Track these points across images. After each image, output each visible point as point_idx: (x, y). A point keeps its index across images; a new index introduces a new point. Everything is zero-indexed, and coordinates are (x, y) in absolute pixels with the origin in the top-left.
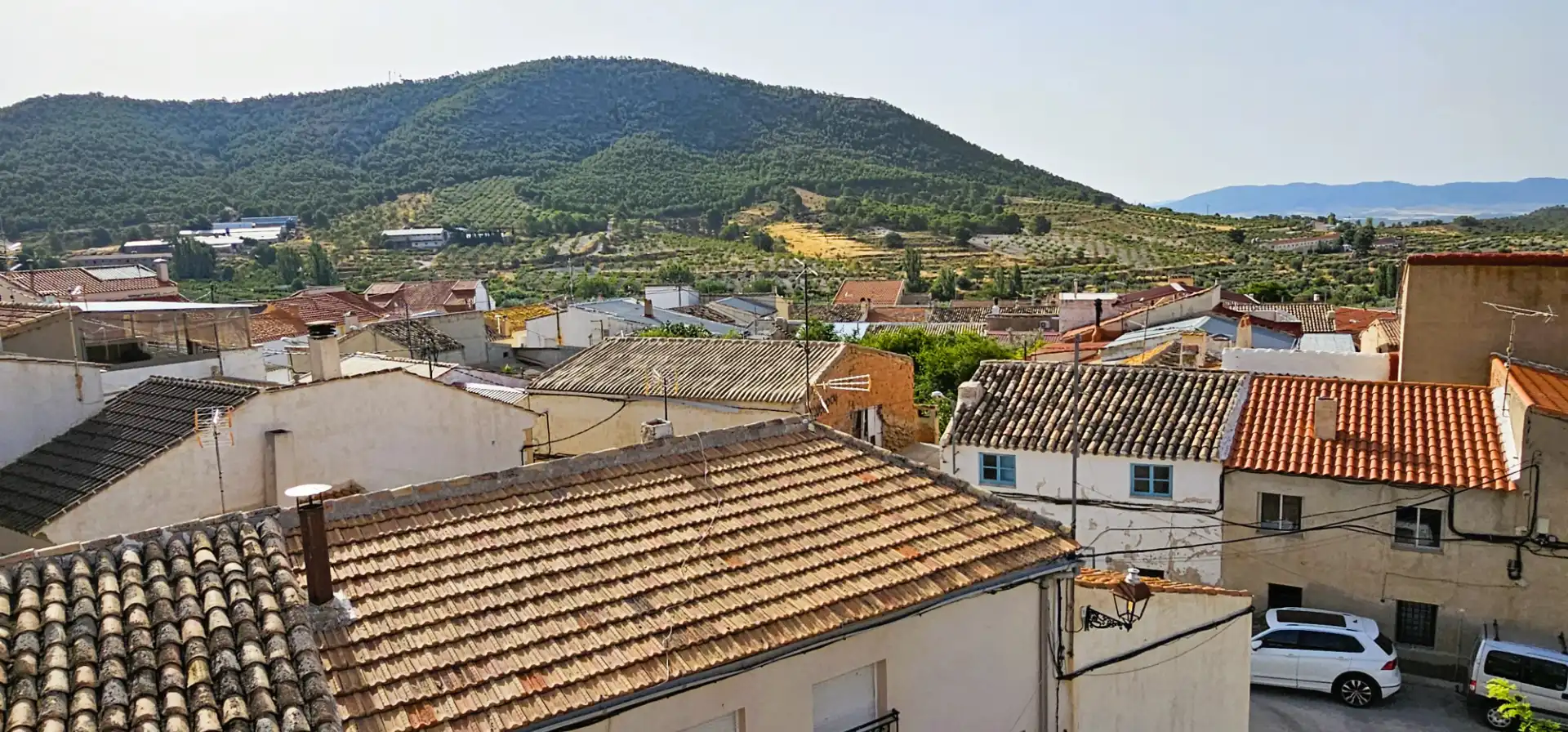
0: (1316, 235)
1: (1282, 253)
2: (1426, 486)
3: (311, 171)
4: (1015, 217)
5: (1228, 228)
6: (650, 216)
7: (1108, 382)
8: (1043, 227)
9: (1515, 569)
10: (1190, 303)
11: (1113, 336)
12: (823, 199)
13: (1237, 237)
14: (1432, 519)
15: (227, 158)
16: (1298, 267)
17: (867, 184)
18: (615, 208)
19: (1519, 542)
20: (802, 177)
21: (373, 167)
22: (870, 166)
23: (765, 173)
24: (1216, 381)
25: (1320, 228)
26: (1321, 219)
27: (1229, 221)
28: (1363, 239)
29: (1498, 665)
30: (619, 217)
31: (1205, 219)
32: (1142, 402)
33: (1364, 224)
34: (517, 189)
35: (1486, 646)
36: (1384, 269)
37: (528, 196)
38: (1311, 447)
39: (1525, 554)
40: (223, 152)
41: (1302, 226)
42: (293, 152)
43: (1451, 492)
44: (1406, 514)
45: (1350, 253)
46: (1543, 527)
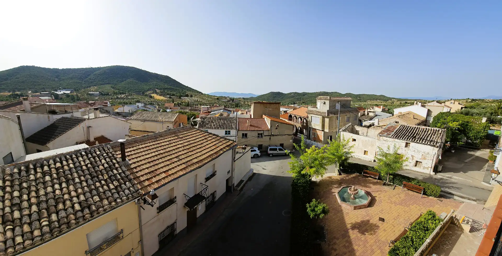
0: (227, 99)
1: (223, 101)
2: (261, 130)
3: (75, 82)
4: (188, 95)
5: (217, 98)
6: (133, 92)
7: (219, 119)
8: (191, 96)
9: (270, 138)
10: (220, 108)
11: (210, 112)
12: (159, 91)
13: (218, 99)
14: (261, 134)
15: (60, 79)
16: (225, 103)
17: (166, 89)
18: (128, 90)
19: (270, 136)
20: (156, 87)
21: (86, 82)
22: (166, 86)
23: (151, 86)
24: (234, 119)
25: (227, 98)
26: (228, 97)
27: (216, 97)
28: (233, 100)
29: (271, 150)
30: (128, 92)
31: (213, 96)
32: (225, 122)
33: (232, 98)
34: (111, 86)
35: (269, 148)
36: (236, 104)
37: (113, 88)
38: (248, 127)
39: (271, 137)
40: (59, 78)
41: (226, 98)
42: (72, 78)
43: (263, 131)
44: (259, 134)
45: (231, 101)
46: (272, 134)
